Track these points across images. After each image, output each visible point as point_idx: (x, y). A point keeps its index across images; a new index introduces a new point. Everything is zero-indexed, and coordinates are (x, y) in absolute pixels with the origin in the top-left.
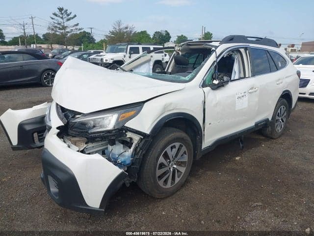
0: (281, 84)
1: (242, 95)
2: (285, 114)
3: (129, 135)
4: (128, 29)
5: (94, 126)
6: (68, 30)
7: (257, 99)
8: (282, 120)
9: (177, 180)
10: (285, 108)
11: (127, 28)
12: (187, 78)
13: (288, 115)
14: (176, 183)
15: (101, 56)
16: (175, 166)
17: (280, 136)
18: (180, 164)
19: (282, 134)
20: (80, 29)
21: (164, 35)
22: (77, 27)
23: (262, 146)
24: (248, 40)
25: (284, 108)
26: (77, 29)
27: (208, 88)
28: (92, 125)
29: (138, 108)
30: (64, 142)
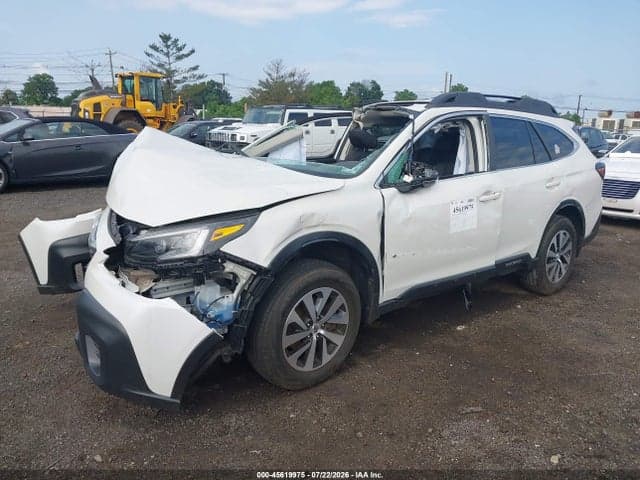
0: (556, 188)
1: (466, 204)
2: (569, 247)
3: (229, 267)
4: (296, 78)
5: (167, 250)
6: (177, 77)
7: (498, 215)
8: (562, 258)
9: (326, 358)
10: (568, 235)
11: (292, 75)
12: (353, 171)
13: (577, 251)
14: (324, 363)
15: (232, 129)
16: (322, 332)
17: (557, 291)
18: (334, 328)
19: (563, 287)
20: (201, 77)
21: (370, 89)
22: (195, 72)
23: (516, 308)
24: (486, 101)
25: (565, 234)
26: (194, 76)
27: (393, 190)
28: (164, 248)
29: (249, 219)
30: (117, 276)
